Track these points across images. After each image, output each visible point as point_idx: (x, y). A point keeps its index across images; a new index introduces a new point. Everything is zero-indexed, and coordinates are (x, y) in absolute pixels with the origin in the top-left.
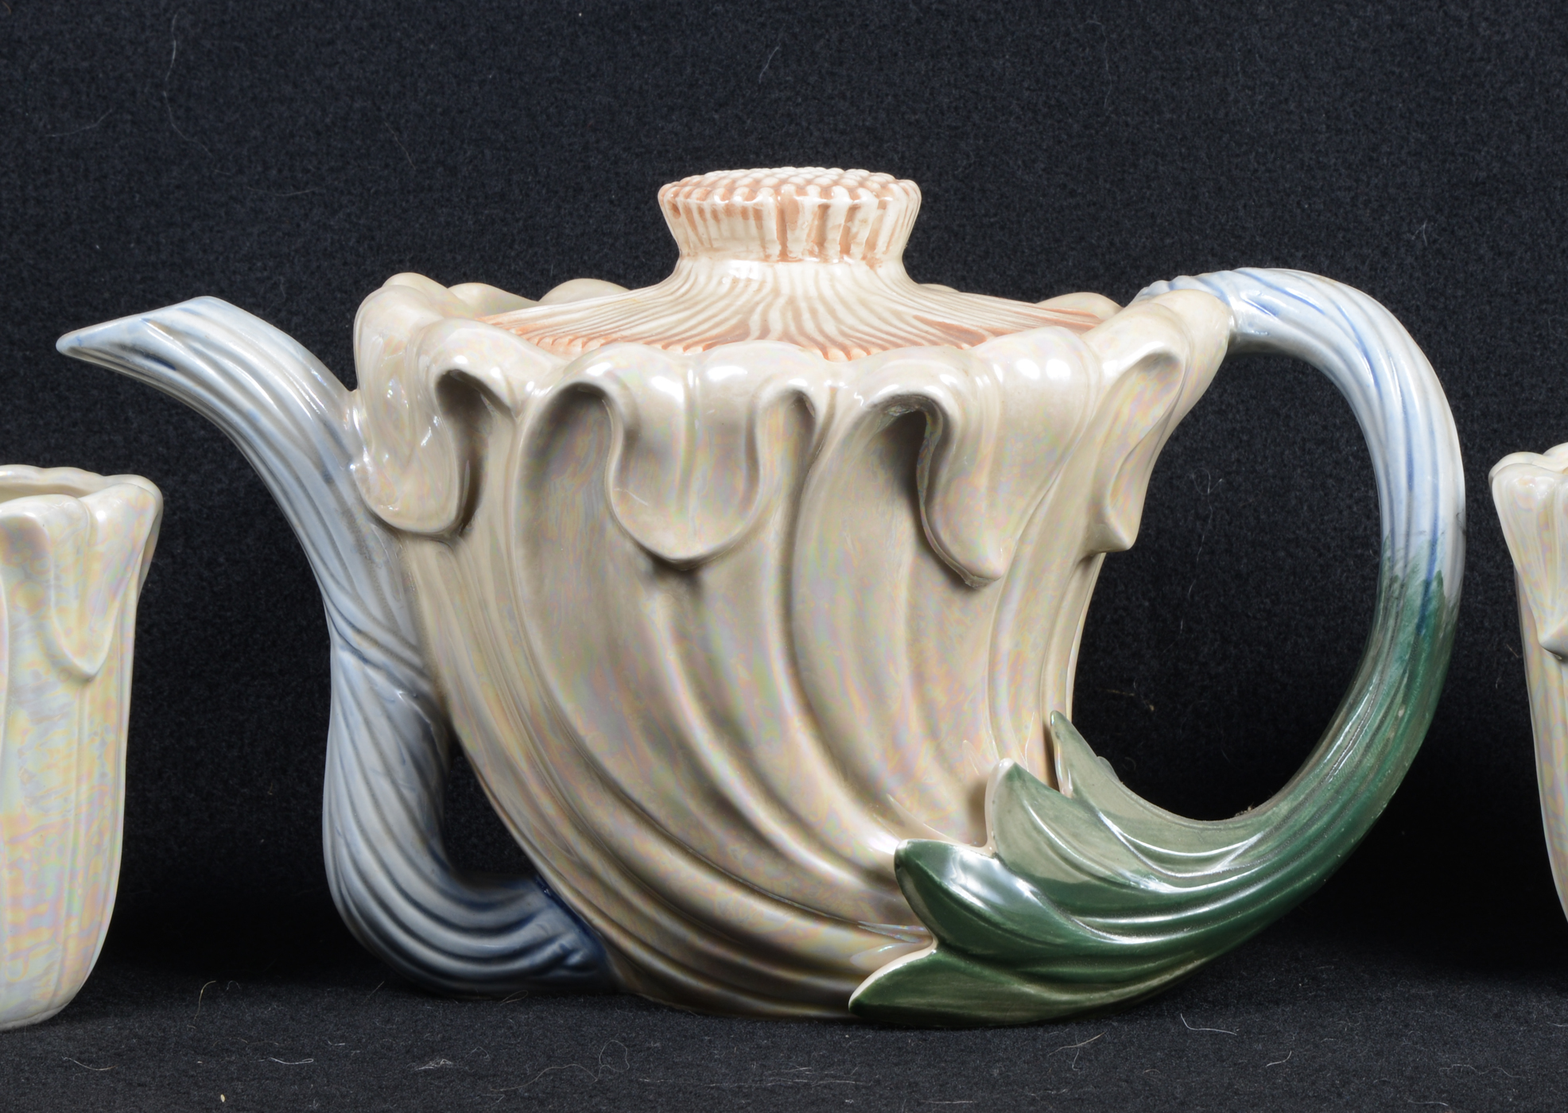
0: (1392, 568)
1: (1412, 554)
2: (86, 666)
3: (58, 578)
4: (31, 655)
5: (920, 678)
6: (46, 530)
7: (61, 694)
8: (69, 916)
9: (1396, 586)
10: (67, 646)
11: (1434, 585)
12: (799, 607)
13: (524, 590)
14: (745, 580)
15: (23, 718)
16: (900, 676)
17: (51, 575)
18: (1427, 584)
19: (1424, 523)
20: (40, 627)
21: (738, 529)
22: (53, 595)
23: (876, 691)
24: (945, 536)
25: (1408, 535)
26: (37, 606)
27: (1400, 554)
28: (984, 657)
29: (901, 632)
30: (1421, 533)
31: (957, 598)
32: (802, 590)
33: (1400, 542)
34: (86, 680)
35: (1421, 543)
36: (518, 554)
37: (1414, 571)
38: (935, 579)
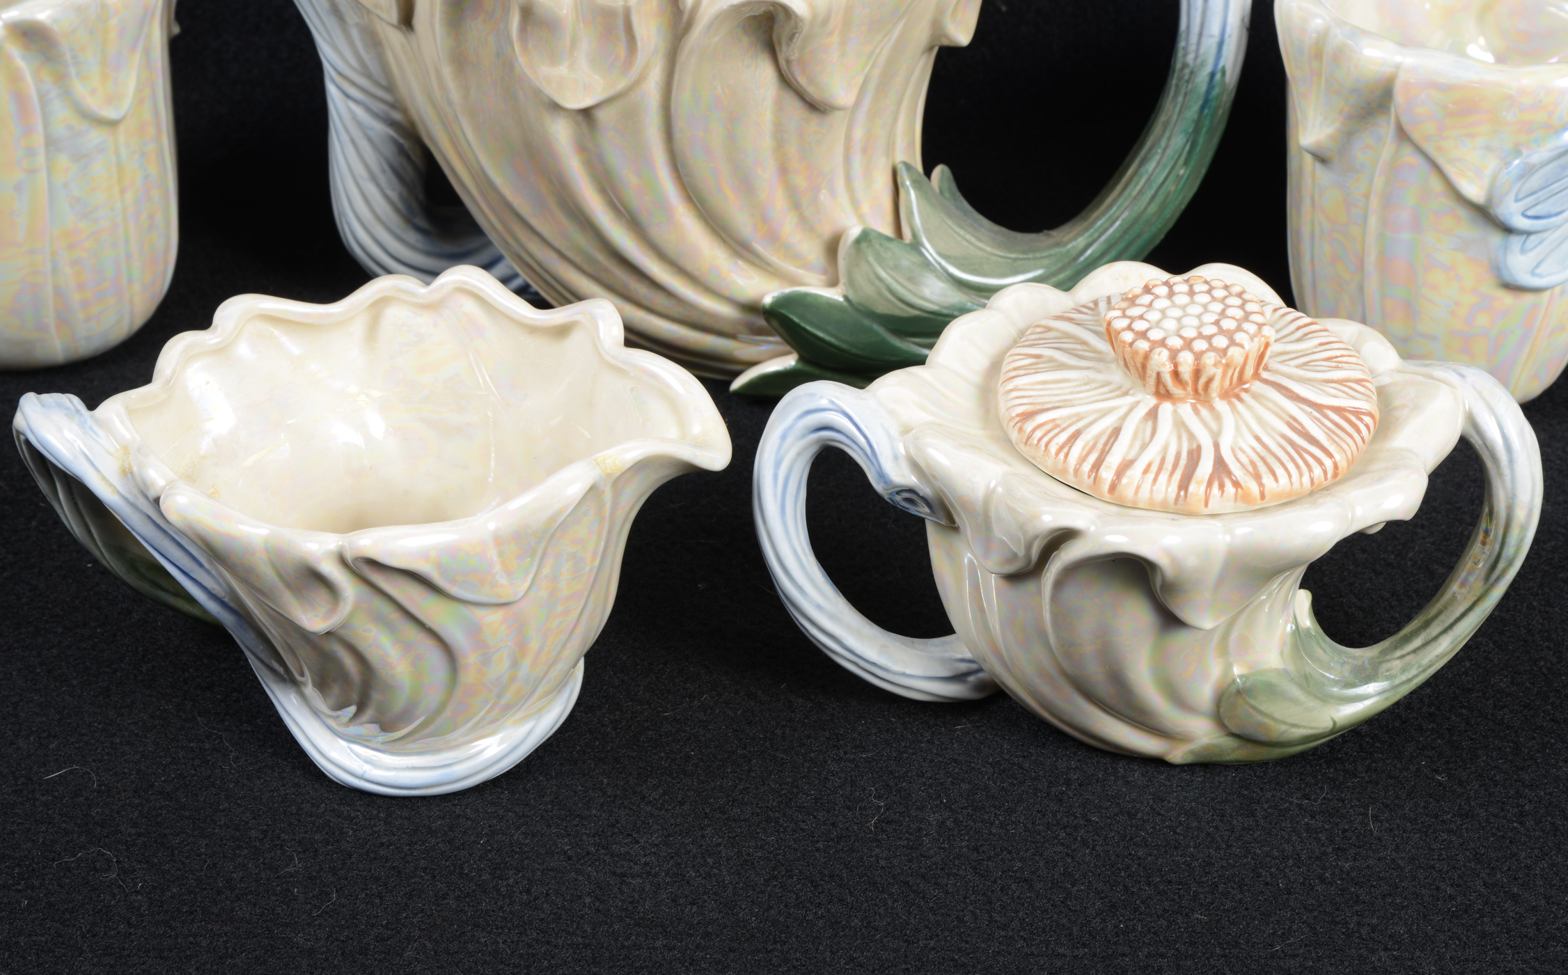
0: (1185, 55)
1: (1202, 50)
2: (110, 113)
3: (74, 57)
4: (62, 115)
5: (783, 171)
6: (55, 27)
7: (95, 136)
8: (130, 282)
9: (1187, 71)
10: (94, 103)
11: (1218, 76)
12: (678, 136)
13: (456, 96)
14: (631, 117)
15: (63, 160)
16: (766, 175)
17: (68, 57)
18: (1212, 75)
19: (1214, 28)
20: (67, 94)
21: (621, 85)
22: (73, 70)
23: (746, 186)
24: (802, 80)
25: (1200, 35)
26: (61, 79)
27: (1192, 48)
28: (839, 149)
29: (767, 143)
30: (1212, 36)
31: (814, 118)
32: (680, 124)
33: (1194, 39)
34: (112, 124)
35: (1210, 44)
36: (447, 71)
37: (1203, 64)
38: (794, 107)
